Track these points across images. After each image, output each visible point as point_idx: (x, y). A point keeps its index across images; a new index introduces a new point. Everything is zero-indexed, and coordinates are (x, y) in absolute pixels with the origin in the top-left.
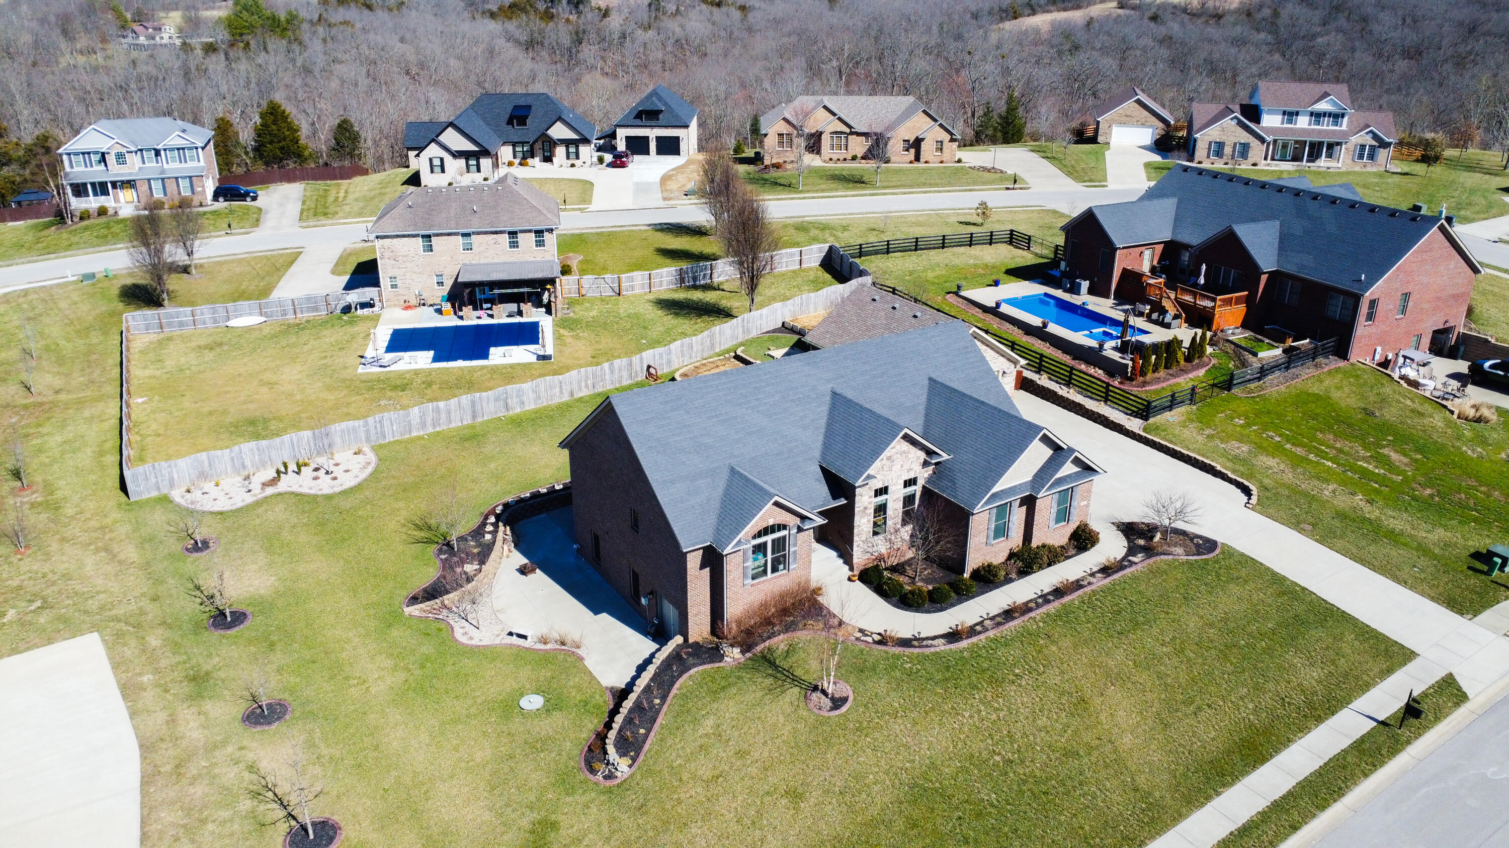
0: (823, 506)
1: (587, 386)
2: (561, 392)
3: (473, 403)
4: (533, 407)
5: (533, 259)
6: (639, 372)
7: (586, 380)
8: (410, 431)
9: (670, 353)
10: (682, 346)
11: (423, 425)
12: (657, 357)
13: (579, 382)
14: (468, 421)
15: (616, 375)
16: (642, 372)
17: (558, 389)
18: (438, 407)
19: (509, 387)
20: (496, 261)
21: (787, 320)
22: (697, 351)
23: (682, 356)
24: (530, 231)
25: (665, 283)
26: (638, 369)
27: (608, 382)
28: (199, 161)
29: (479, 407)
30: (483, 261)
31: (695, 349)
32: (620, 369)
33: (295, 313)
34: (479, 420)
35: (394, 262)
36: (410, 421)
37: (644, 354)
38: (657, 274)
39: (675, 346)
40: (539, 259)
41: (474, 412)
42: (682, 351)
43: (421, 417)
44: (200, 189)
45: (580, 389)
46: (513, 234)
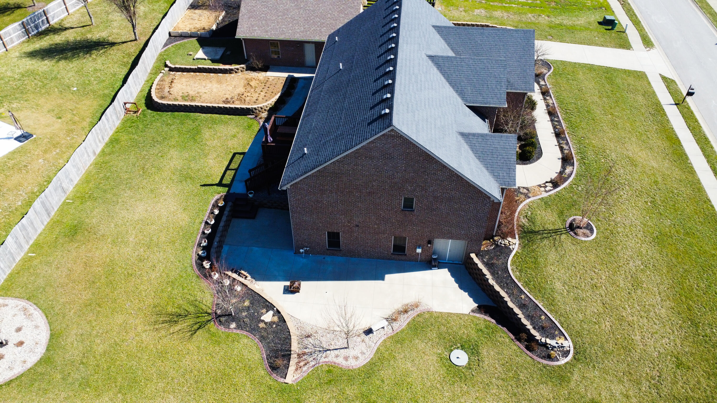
1: (100, 141)
2: (89, 156)
3: (43, 203)
4: (78, 179)
6: (121, 112)
7: (98, 137)
8: (14, 260)
9: (130, 87)
10: (133, 78)
11: (20, 246)
13: (95, 141)
14: (46, 220)
15: (111, 122)
16: (122, 111)
17: (86, 155)
18: (23, 225)
21: (171, 31)
23: (136, 86)
25: (15, 39)
26: (119, 109)
27: (109, 130)
29: (48, 204)
32: (111, 116)
34: (53, 214)
36: (10, 252)
37: (117, 96)
38: (5, 33)
39: (130, 80)
41: (47, 210)
42: (135, 82)
43: (16, 242)
45: (97, 146)
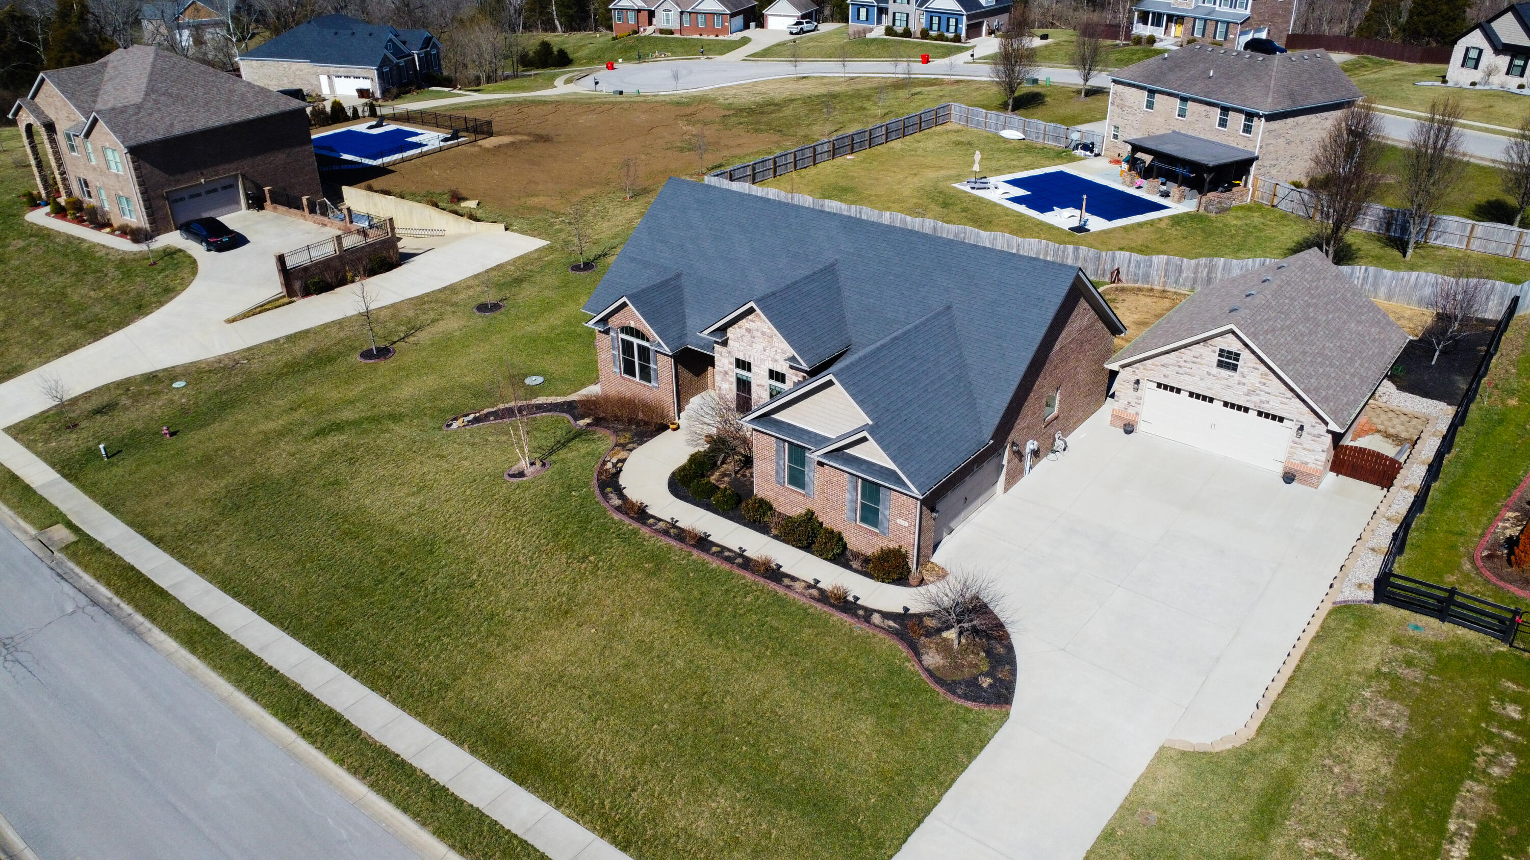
5: (1235, 145)
9: (1150, 266)
10: (1167, 264)
12: (1133, 264)
20: (1202, 136)
22: (1186, 279)
24: (1240, 111)
28: (1246, 8)
30: (1190, 133)
31: (1184, 275)
32: (1085, 259)
33: (1044, 138)
35: (1120, 111)
37: (1118, 254)
39: (1159, 260)
40: (1240, 147)
42: (1166, 270)
44: (1232, 36)
46: (1225, 110)
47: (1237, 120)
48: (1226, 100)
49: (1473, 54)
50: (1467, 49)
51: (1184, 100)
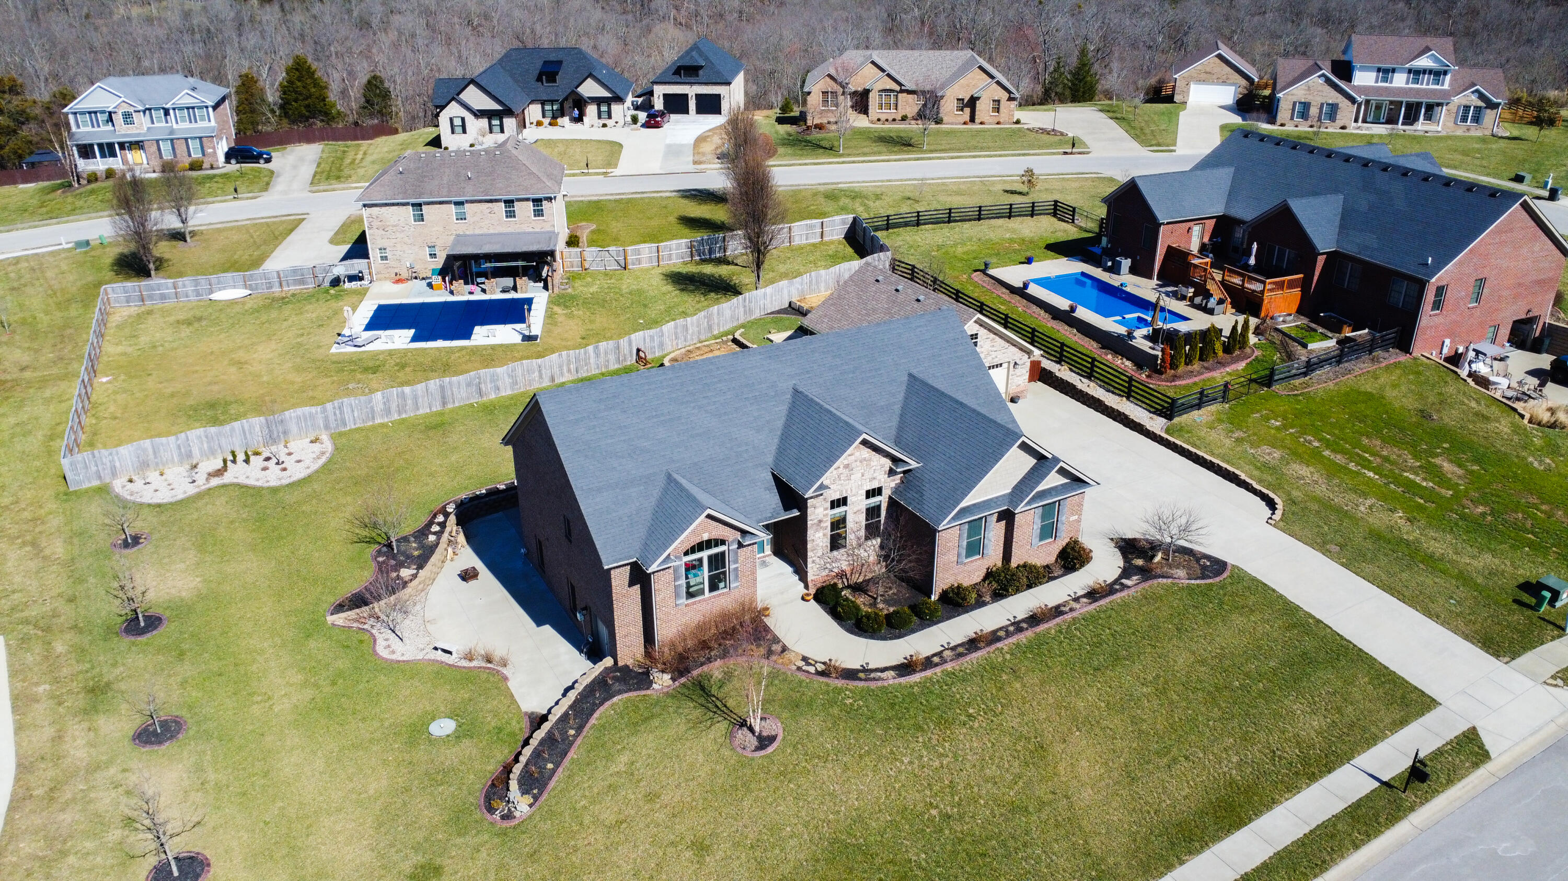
0: (770, 518)
1: (569, 371)
2: (541, 376)
3: (442, 388)
4: (509, 392)
5: (531, 230)
7: (568, 365)
8: (373, 418)
9: (662, 335)
10: (676, 327)
11: (388, 411)
12: (648, 340)
13: (561, 367)
14: (437, 407)
15: (602, 360)
16: (631, 356)
17: (536, 374)
18: (403, 392)
19: (482, 372)
20: (492, 231)
21: (794, 300)
22: (693, 333)
23: (676, 338)
24: (527, 200)
25: (674, 256)
26: (627, 351)
27: (593, 366)
29: (449, 393)
30: (477, 232)
31: (690, 331)
32: (606, 353)
33: (281, 285)
34: (450, 406)
35: (384, 233)
36: (372, 408)
37: (633, 336)
38: (665, 247)
39: (668, 327)
40: (537, 230)
41: (443, 397)
42: (676, 334)
43: (384, 403)
44: (210, 151)
45: (562, 374)
46: (509, 203)
47: (525, 210)
48: (509, 193)
49: (457, 122)
50: (451, 120)
51: (459, 204)
